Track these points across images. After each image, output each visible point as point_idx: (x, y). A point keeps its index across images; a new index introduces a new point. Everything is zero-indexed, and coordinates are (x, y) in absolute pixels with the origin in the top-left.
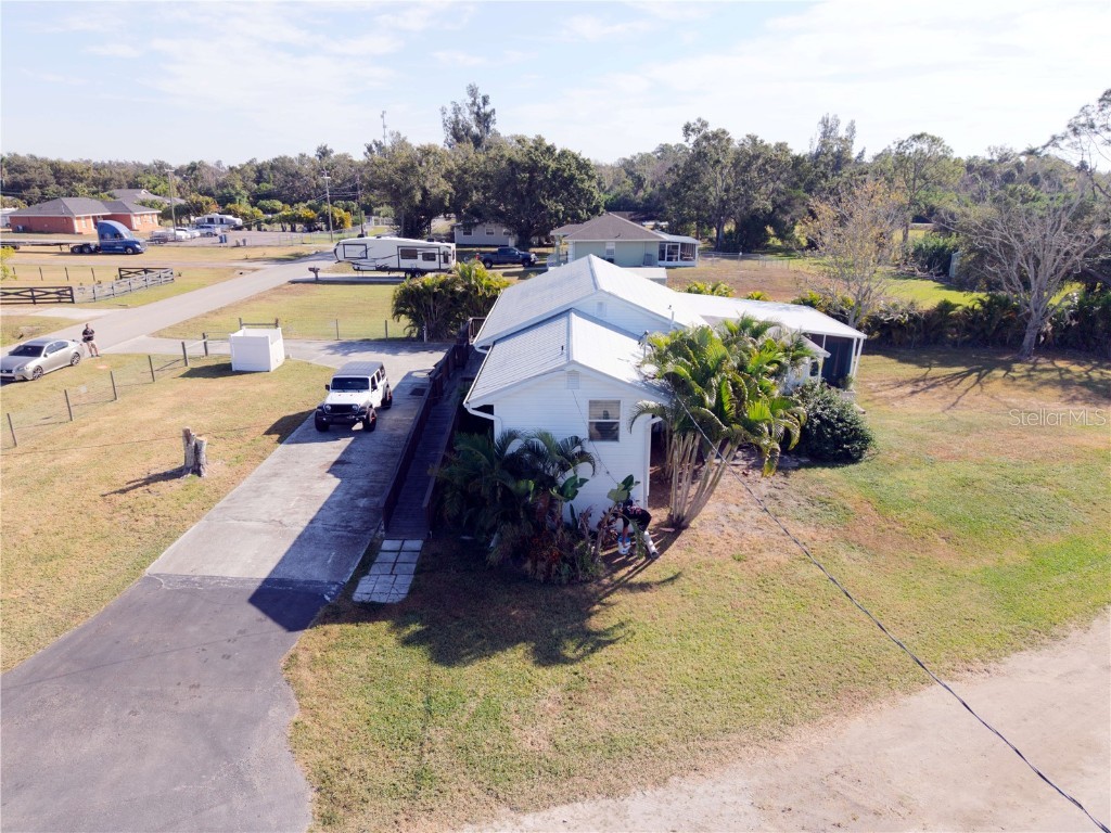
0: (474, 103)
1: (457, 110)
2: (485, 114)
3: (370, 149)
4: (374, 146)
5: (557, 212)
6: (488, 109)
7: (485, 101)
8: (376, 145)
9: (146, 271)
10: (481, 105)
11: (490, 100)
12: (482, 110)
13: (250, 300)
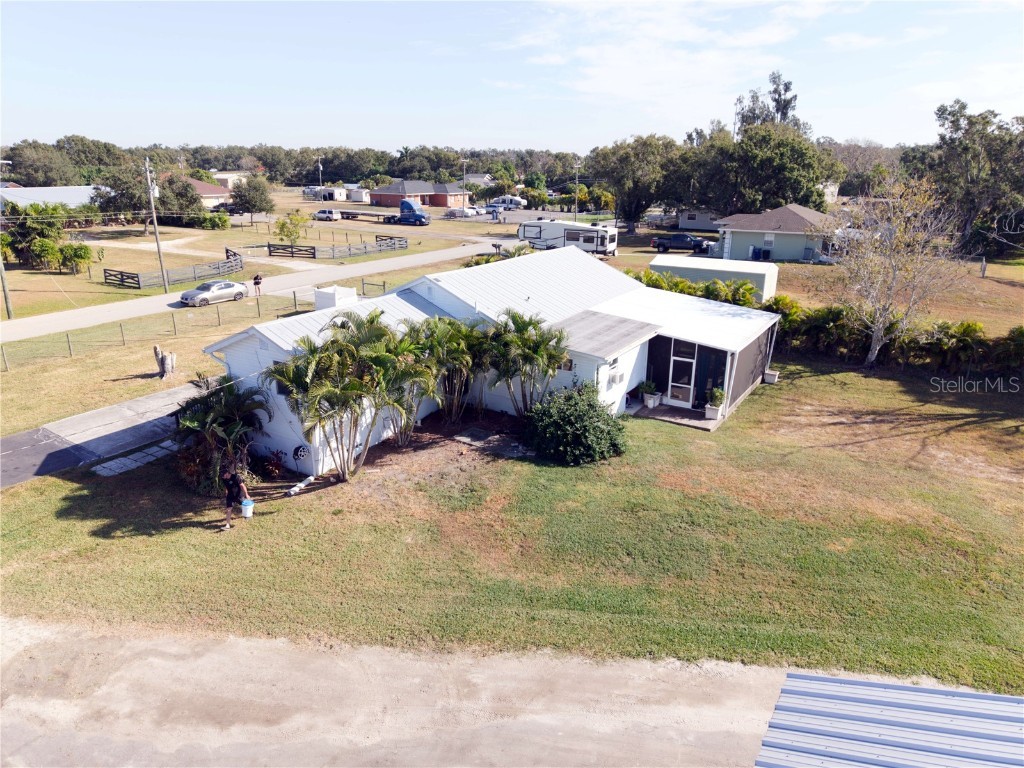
0: (776, 91)
1: (755, 98)
2: (785, 101)
3: (690, 137)
4: (694, 135)
5: (754, 201)
6: (789, 95)
7: (787, 87)
8: (697, 133)
9: (391, 238)
10: (783, 92)
11: (792, 87)
12: (783, 97)
13: (424, 266)
